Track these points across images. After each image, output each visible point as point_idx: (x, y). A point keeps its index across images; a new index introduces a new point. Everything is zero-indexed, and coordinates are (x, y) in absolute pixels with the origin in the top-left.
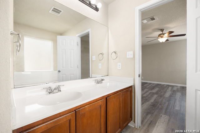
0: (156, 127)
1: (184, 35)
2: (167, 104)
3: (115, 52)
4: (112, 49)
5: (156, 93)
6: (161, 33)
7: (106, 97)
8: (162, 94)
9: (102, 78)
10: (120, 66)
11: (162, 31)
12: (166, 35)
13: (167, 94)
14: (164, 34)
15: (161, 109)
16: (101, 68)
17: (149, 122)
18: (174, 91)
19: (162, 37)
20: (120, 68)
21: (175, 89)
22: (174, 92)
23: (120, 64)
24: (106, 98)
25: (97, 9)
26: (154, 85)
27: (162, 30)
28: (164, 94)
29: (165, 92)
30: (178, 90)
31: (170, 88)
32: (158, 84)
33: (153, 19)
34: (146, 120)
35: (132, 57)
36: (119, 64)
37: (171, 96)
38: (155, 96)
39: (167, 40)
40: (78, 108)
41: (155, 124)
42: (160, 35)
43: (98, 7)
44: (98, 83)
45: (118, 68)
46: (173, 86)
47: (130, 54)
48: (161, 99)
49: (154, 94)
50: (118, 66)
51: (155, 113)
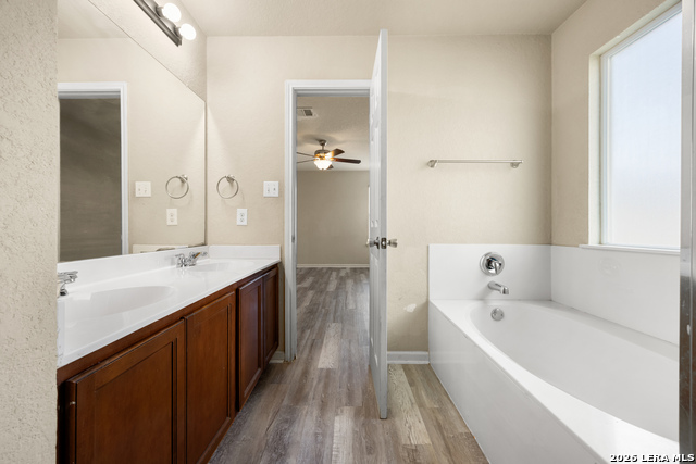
0: (324, 347)
1: (358, 162)
2: (334, 304)
3: (230, 180)
4: (219, 169)
5: (312, 287)
6: (320, 147)
7: (236, 287)
8: (323, 286)
9: (196, 250)
10: (245, 217)
11: (323, 145)
12: (329, 156)
13: (332, 287)
14: (326, 152)
15: (326, 314)
16: (175, 223)
17: (309, 343)
18: (342, 278)
19: (322, 158)
20: (245, 223)
21: (343, 274)
22: (342, 280)
23: (245, 211)
24: (237, 291)
25: (176, 37)
26: (303, 272)
27: (322, 143)
28: (326, 288)
29: (327, 283)
30: (347, 276)
31: (334, 274)
32: (311, 269)
33: (309, 113)
34: (304, 342)
35: (277, 194)
36: (240, 211)
37: (338, 288)
38: (310, 294)
39: (331, 167)
40: (186, 312)
41: (322, 342)
42: (318, 152)
43: (181, 32)
44: (183, 264)
45: (239, 223)
46: (338, 270)
47: (270, 188)
48: (322, 298)
49: (306, 290)
50: (239, 217)
51: (317, 325)
